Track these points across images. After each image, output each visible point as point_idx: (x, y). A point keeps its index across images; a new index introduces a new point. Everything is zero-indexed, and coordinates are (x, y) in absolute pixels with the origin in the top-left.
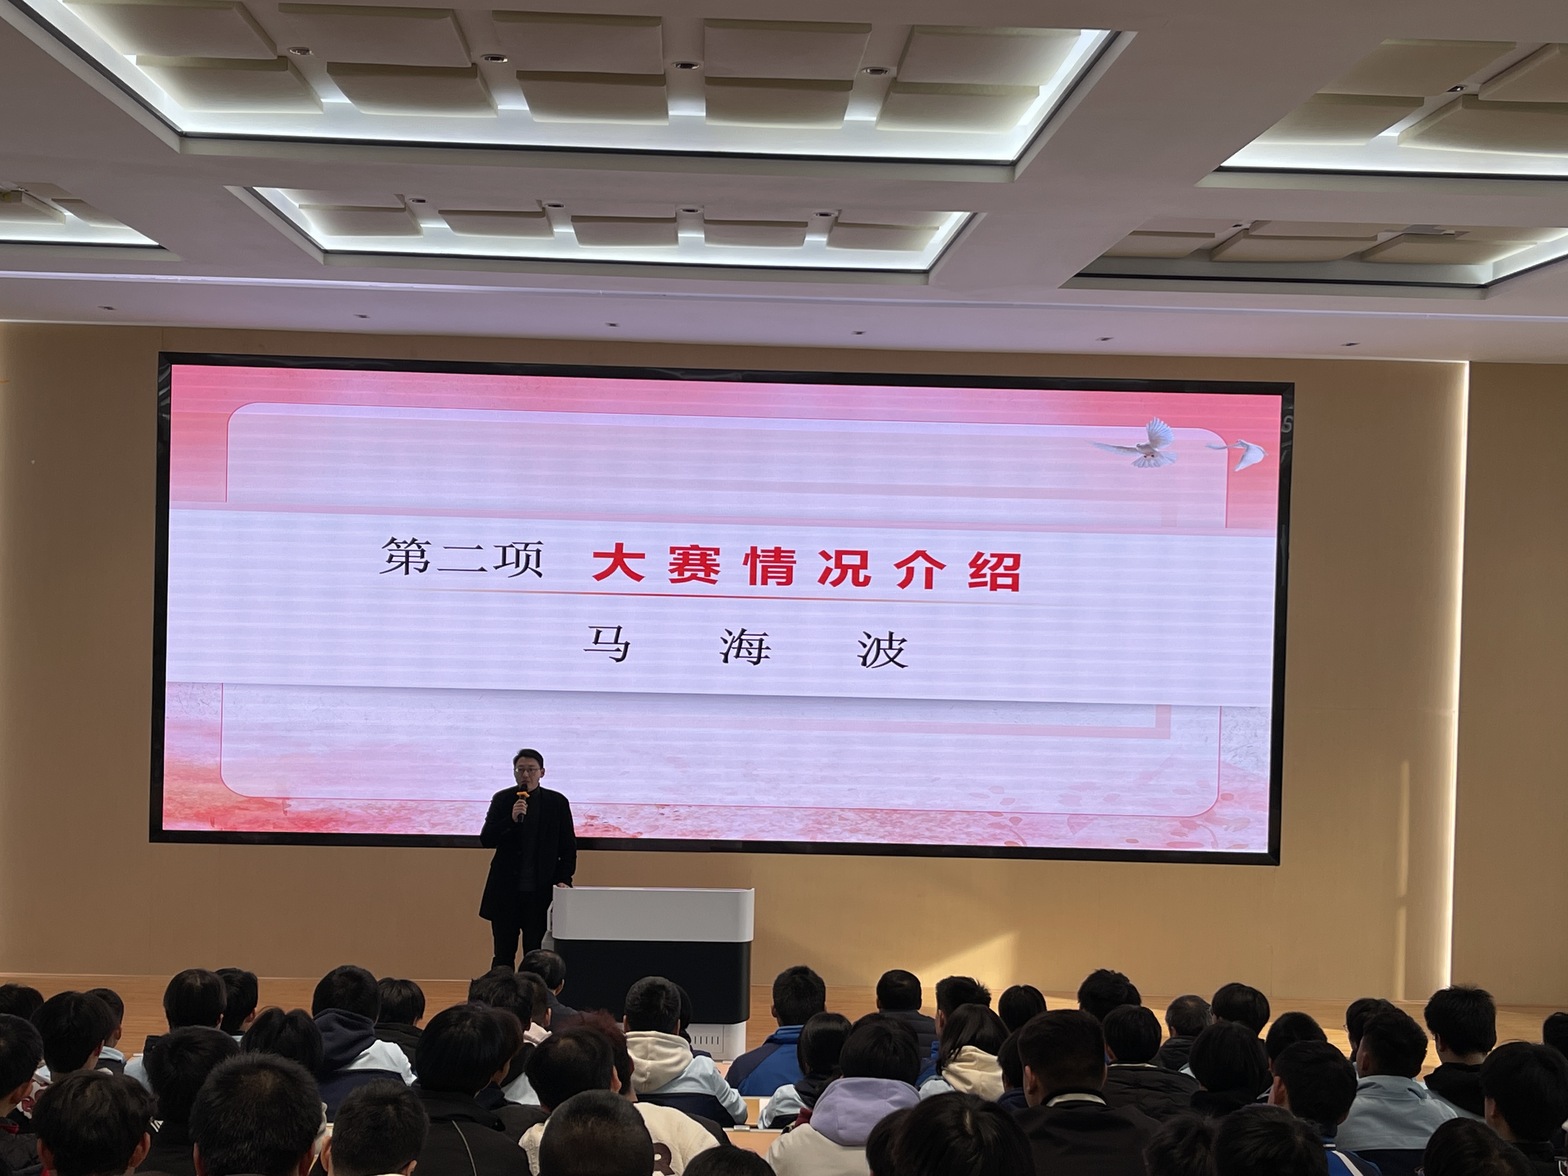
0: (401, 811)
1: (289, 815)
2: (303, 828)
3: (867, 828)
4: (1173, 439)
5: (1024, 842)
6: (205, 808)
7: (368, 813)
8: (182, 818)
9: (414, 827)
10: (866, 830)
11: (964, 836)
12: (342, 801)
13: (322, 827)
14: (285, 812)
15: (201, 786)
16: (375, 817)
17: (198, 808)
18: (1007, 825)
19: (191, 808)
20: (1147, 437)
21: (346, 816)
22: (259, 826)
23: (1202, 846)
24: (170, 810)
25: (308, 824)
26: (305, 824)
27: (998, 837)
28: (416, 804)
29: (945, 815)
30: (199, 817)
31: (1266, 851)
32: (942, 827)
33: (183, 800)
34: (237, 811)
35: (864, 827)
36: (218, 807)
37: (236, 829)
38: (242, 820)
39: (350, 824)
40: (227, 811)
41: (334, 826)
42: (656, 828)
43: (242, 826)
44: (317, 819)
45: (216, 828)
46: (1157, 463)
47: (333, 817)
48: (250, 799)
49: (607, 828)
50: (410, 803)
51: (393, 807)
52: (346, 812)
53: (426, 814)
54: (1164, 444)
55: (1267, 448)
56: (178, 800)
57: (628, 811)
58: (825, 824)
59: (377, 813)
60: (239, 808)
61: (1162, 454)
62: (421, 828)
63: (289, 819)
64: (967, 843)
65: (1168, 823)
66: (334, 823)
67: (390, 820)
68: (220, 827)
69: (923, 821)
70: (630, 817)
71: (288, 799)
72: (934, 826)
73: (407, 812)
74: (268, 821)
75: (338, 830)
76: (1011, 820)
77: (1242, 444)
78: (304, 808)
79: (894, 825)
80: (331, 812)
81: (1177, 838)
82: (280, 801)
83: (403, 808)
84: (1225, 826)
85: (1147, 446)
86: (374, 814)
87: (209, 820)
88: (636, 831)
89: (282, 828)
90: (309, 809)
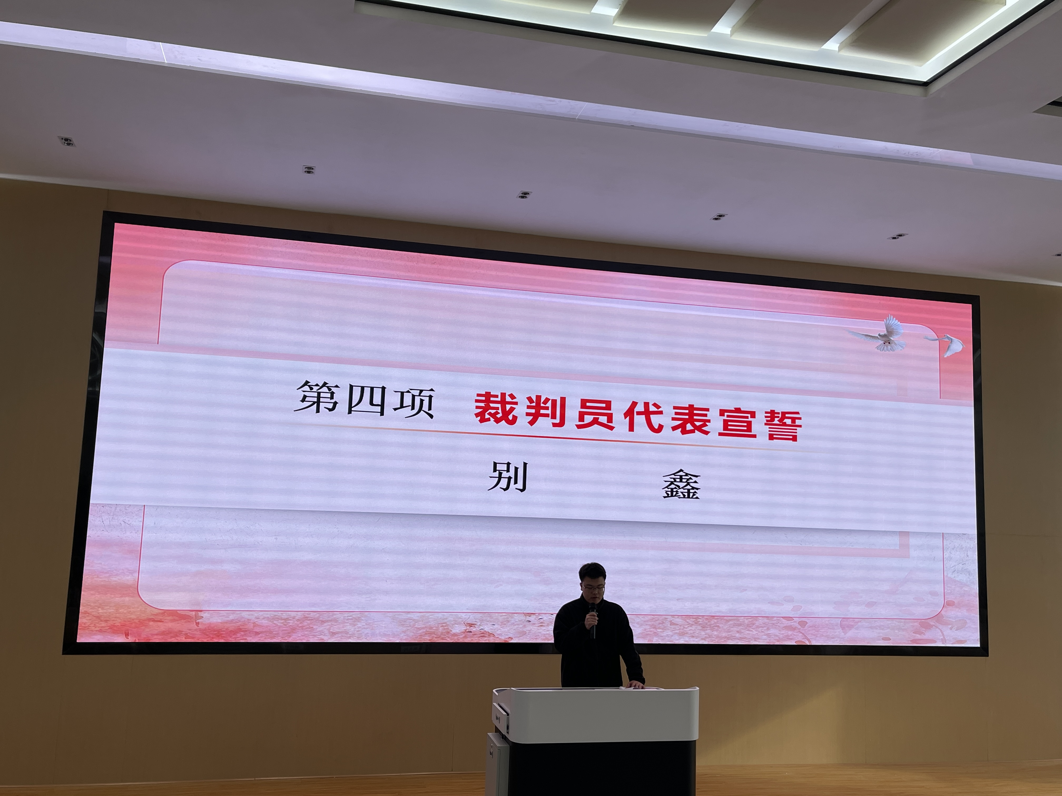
0: (303, 621)
1: (200, 626)
2: (213, 638)
3: (692, 632)
4: (902, 331)
5: (810, 641)
6: (120, 621)
7: (274, 624)
8: (96, 631)
9: (315, 636)
10: (691, 633)
11: (765, 637)
12: (251, 613)
13: (231, 637)
14: (198, 624)
15: (117, 599)
16: (280, 627)
17: (113, 620)
18: (796, 627)
19: (106, 621)
20: (885, 330)
21: (254, 626)
22: (172, 637)
23: (935, 642)
24: (85, 624)
25: (219, 634)
26: (215, 634)
27: (791, 637)
28: (318, 615)
29: (750, 620)
30: (114, 630)
31: (979, 646)
32: (749, 630)
33: (98, 613)
34: (151, 623)
35: (689, 630)
36: (133, 619)
37: (150, 640)
38: (156, 632)
39: (257, 633)
40: (142, 623)
41: (243, 636)
42: (524, 633)
43: (155, 637)
44: (227, 629)
45: (130, 640)
46: (893, 348)
47: (241, 627)
48: (165, 612)
49: (483, 634)
50: (312, 614)
51: (297, 618)
52: (254, 623)
53: (325, 624)
54: (897, 334)
55: (964, 342)
56: (94, 613)
57: (501, 619)
58: (659, 628)
59: (282, 623)
60: (154, 621)
61: (896, 342)
62: (322, 637)
63: (200, 630)
64: (768, 642)
65: (912, 624)
66: (242, 633)
67: (293, 630)
68: (135, 639)
69: (735, 625)
70: (503, 624)
71: (201, 611)
72: (742, 629)
73: (309, 622)
74: (180, 632)
75: (246, 639)
76: (799, 623)
77: (948, 337)
78: (216, 620)
79: (712, 629)
80: (240, 623)
81: (918, 636)
82: (194, 613)
83: (306, 618)
84: (950, 626)
85: (885, 336)
86: (279, 624)
87: (124, 633)
88: (507, 637)
89: (193, 638)
90: (220, 621)
